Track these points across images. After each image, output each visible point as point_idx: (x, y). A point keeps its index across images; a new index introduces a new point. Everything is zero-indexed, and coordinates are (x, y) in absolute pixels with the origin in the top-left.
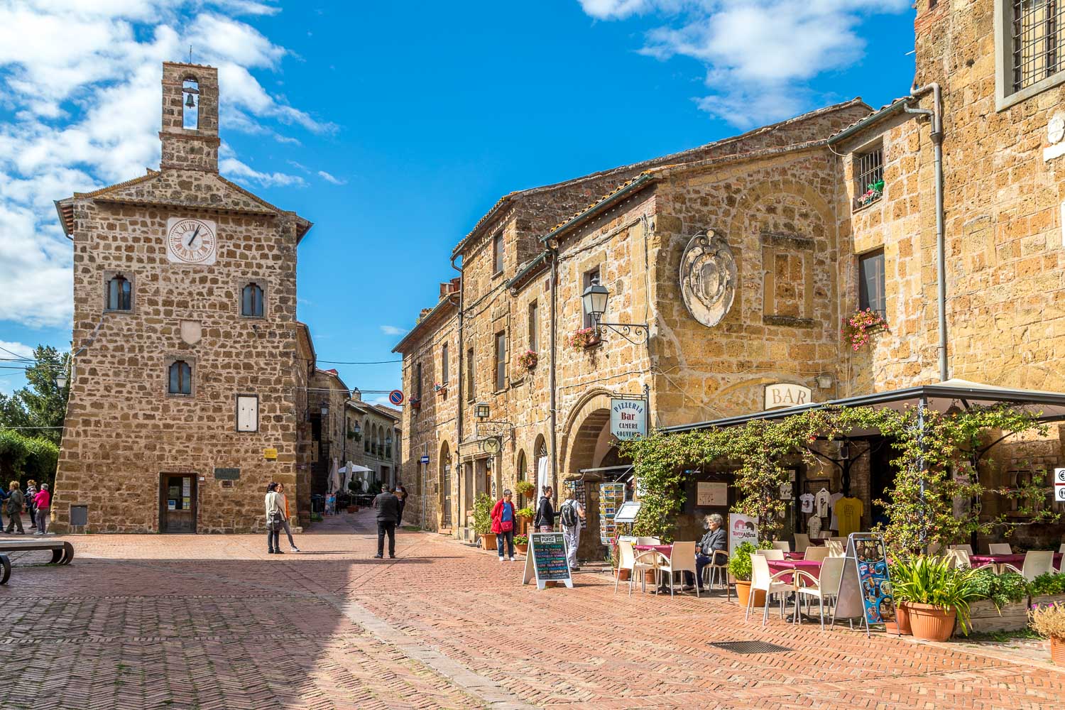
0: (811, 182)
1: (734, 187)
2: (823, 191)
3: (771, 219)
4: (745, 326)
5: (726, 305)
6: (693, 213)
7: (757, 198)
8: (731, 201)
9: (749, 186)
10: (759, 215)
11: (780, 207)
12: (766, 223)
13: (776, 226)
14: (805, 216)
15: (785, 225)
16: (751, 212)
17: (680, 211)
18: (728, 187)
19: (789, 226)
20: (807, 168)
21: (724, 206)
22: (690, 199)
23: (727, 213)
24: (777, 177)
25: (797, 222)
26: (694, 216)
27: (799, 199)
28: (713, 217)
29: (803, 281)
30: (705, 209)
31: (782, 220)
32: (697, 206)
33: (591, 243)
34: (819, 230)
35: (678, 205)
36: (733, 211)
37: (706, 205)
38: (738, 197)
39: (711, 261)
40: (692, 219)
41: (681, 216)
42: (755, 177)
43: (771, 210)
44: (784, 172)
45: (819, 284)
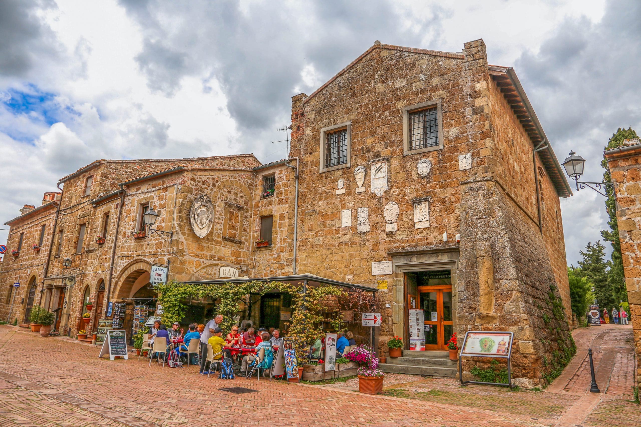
0: (245, 184)
1: (216, 180)
2: (249, 188)
3: (229, 196)
4: (214, 239)
5: (208, 229)
6: (198, 187)
7: (224, 186)
8: (214, 185)
9: (222, 180)
10: (225, 193)
11: (233, 192)
12: (227, 197)
13: (230, 199)
14: (242, 197)
15: (234, 199)
16: (222, 191)
17: (193, 186)
18: (213, 179)
19: (236, 201)
20: (244, 178)
21: (211, 187)
22: (198, 181)
23: (212, 190)
24: (232, 179)
25: (238, 199)
26: (198, 188)
27: (240, 190)
28: (206, 190)
29: (239, 224)
30: (203, 186)
31: (233, 197)
32: (200, 184)
33: (146, 191)
34: (246, 204)
35: (192, 182)
36: (215, 190)
37: (204, 184)
38: (217, 184)
39: (204, 209)
40: (198, 190)
41: (193, 187)
42: (225, 177)
43: (229, 192)
44: (235, 178)
45: (245, 226)
